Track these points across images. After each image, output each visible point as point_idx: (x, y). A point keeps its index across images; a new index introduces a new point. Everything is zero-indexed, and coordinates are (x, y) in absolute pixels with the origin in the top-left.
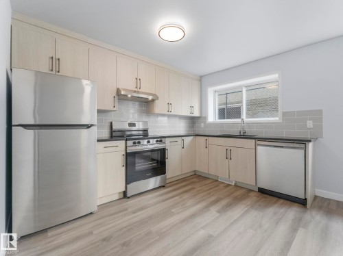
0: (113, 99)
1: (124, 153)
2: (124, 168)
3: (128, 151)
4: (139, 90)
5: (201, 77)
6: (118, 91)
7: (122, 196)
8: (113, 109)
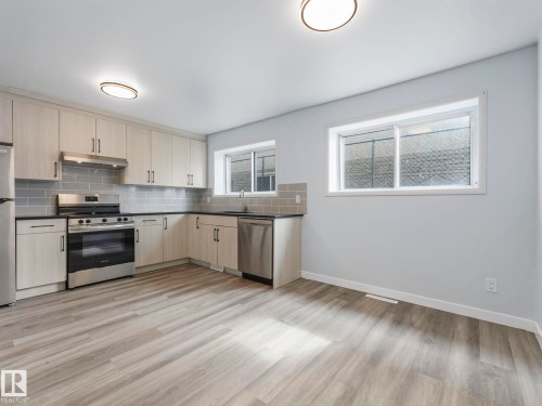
0: (53, 165)
1: (64, 234)
2: (65, 253)
3: (70, 232)
4: (98, 154)
5: (207, 136)
6: (62, 155)
7: (63, 287)
8: (53, 179)
